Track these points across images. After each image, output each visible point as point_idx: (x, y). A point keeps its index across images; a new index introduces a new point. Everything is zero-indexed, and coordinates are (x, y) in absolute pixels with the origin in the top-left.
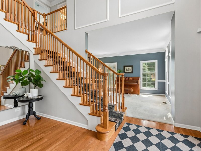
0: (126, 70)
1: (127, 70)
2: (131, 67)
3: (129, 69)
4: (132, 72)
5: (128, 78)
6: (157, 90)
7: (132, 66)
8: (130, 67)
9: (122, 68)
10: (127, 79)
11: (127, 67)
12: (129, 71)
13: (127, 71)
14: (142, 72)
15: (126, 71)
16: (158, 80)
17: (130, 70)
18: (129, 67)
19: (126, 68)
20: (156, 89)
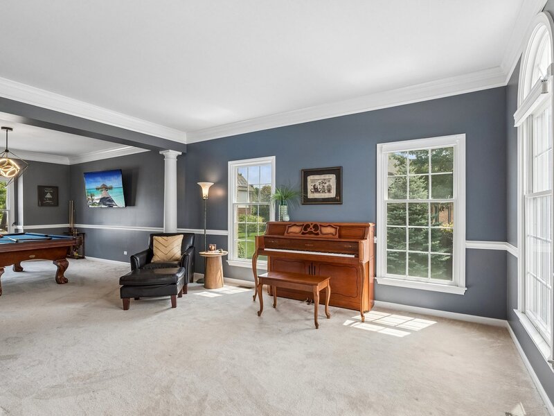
0: (310, 187)
1: (316, 190)
2: (333, 177)
3: (322, 185)
4: (337, 200)
5: (316, 227)
6: (461, 291)
7: (337, 171)
8: (327, 176)
9: (295, 182)
10: (311, 233)
11: (317, 177)
12: (326, 195)
13: (317, 196)
14: (386, 198)
15: (310, 196)
16: (467, 239)
17: (329, 191)
18: (323, 177)
19: (310, 178)
20: (456, 284)
